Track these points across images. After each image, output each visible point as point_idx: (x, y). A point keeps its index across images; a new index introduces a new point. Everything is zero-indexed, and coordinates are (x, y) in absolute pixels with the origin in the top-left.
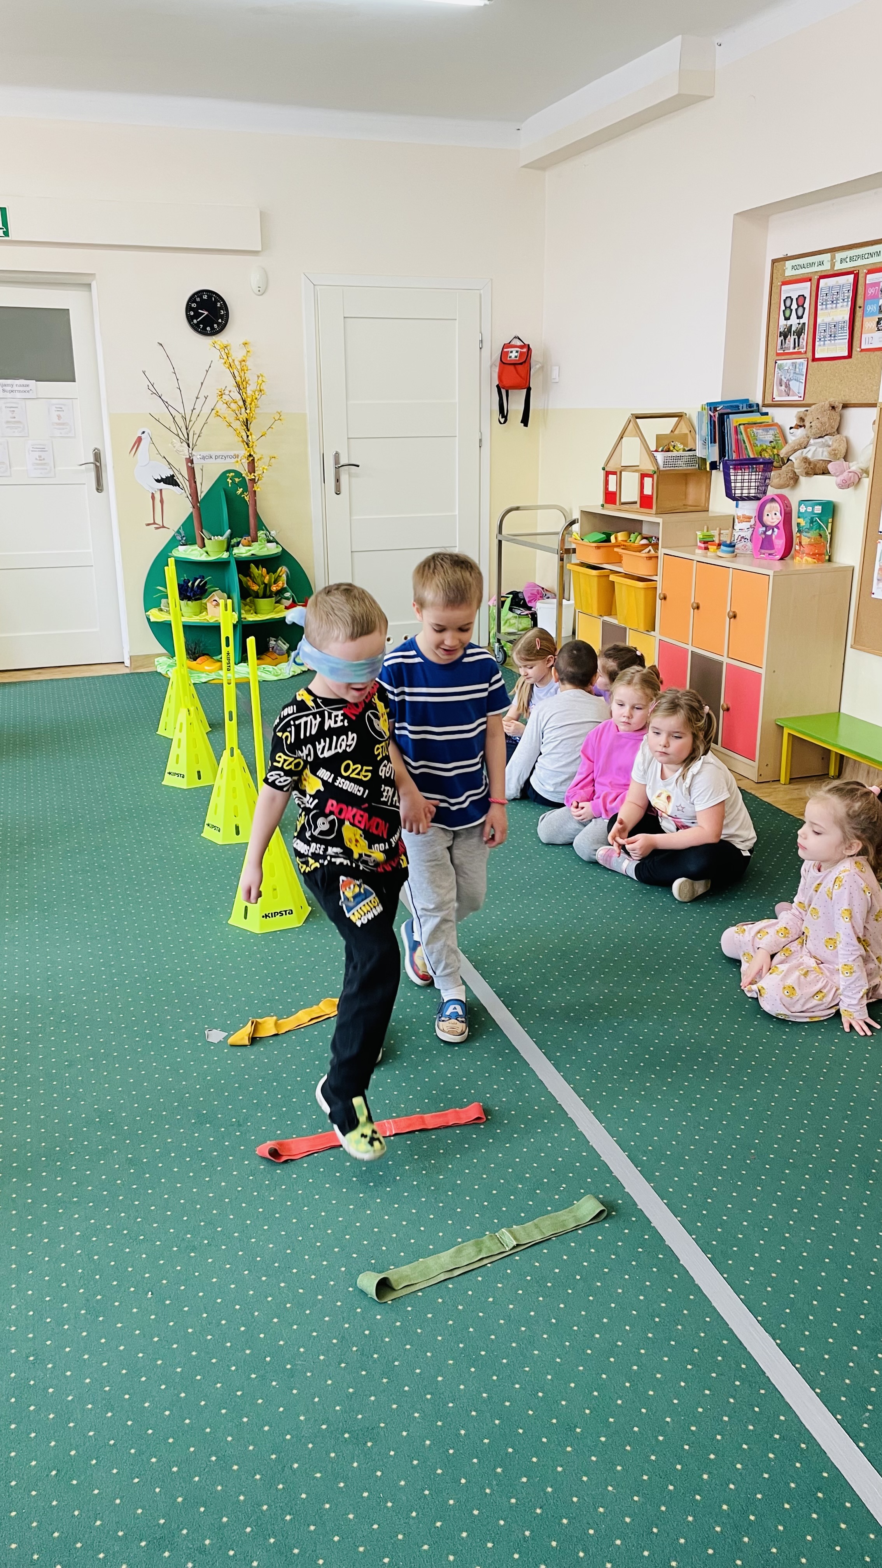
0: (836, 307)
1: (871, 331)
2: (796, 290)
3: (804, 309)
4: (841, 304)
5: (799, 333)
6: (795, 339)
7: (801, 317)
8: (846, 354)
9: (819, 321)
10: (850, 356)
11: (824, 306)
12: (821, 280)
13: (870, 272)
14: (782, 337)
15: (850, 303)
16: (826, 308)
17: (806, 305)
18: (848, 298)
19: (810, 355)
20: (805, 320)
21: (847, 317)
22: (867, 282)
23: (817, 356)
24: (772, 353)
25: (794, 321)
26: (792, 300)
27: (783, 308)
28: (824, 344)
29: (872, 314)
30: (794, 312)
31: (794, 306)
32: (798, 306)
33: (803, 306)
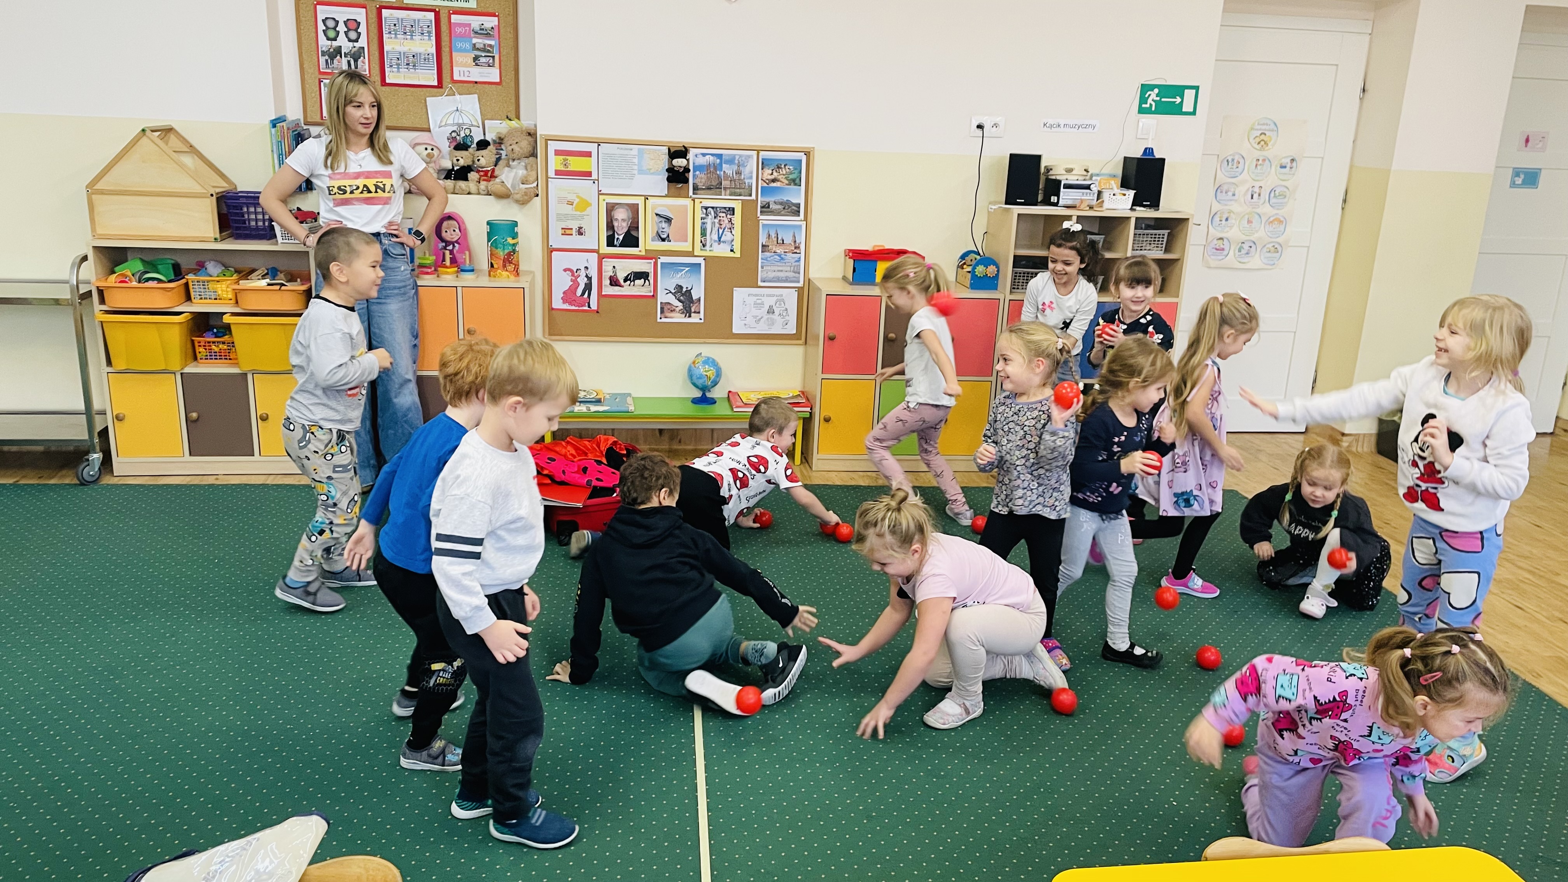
0: (412, 39)
1: (465, 65)
2: (343, 13)
3: (359, 34)
4: (420, 37)
5: (356, 56)
6: (349, 62)
7: (356, 41)
8: (436, 83)
9: (386, 48)
10: (440, 85)
11: (393, 36)
12: (383, 10)
13: (455, 13)
14: (327, 57)
15: (433, 38)
16: (396, 37)
17: (363, 29)
18: (429, 32)
19: (377, 78)
20: (363, 42)
21: (433, 50)
22: (452, 21)
23: (388, 81)
24: (311, 71)
25: (342, 41)
26: (337, 22)
27: (321, 27)
28: (398, 71)
29: (465, 51)
30: (342, 35)
31: (342, 28)
32: (349, 30)
33: (356, 30)
